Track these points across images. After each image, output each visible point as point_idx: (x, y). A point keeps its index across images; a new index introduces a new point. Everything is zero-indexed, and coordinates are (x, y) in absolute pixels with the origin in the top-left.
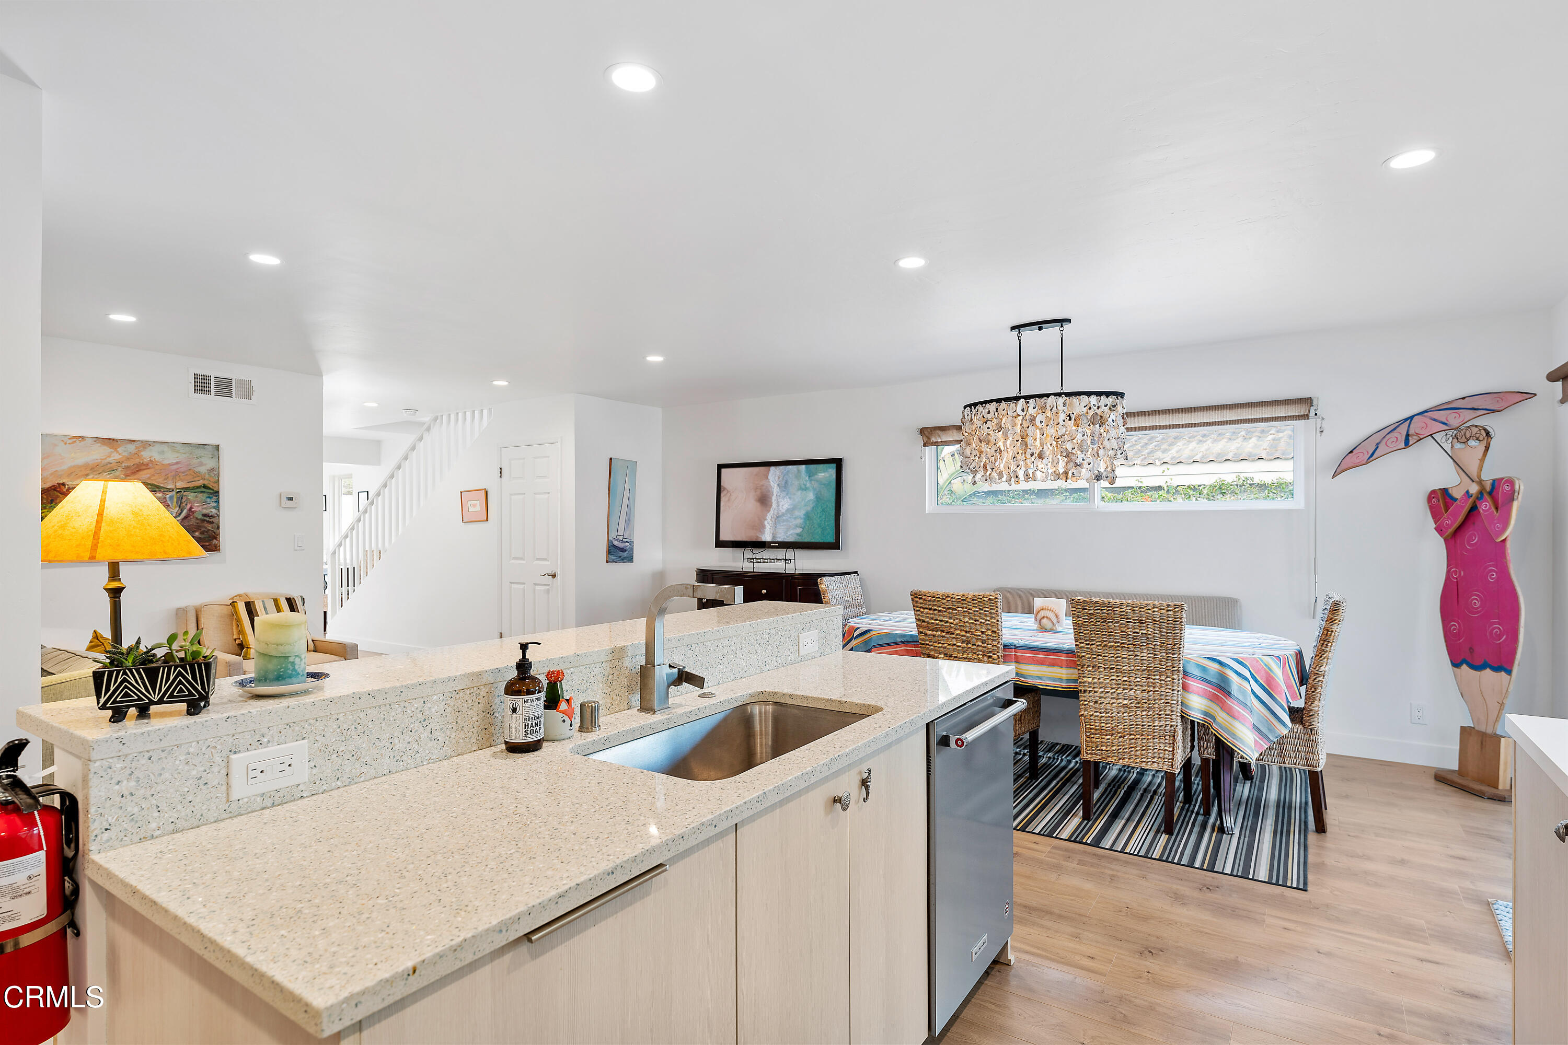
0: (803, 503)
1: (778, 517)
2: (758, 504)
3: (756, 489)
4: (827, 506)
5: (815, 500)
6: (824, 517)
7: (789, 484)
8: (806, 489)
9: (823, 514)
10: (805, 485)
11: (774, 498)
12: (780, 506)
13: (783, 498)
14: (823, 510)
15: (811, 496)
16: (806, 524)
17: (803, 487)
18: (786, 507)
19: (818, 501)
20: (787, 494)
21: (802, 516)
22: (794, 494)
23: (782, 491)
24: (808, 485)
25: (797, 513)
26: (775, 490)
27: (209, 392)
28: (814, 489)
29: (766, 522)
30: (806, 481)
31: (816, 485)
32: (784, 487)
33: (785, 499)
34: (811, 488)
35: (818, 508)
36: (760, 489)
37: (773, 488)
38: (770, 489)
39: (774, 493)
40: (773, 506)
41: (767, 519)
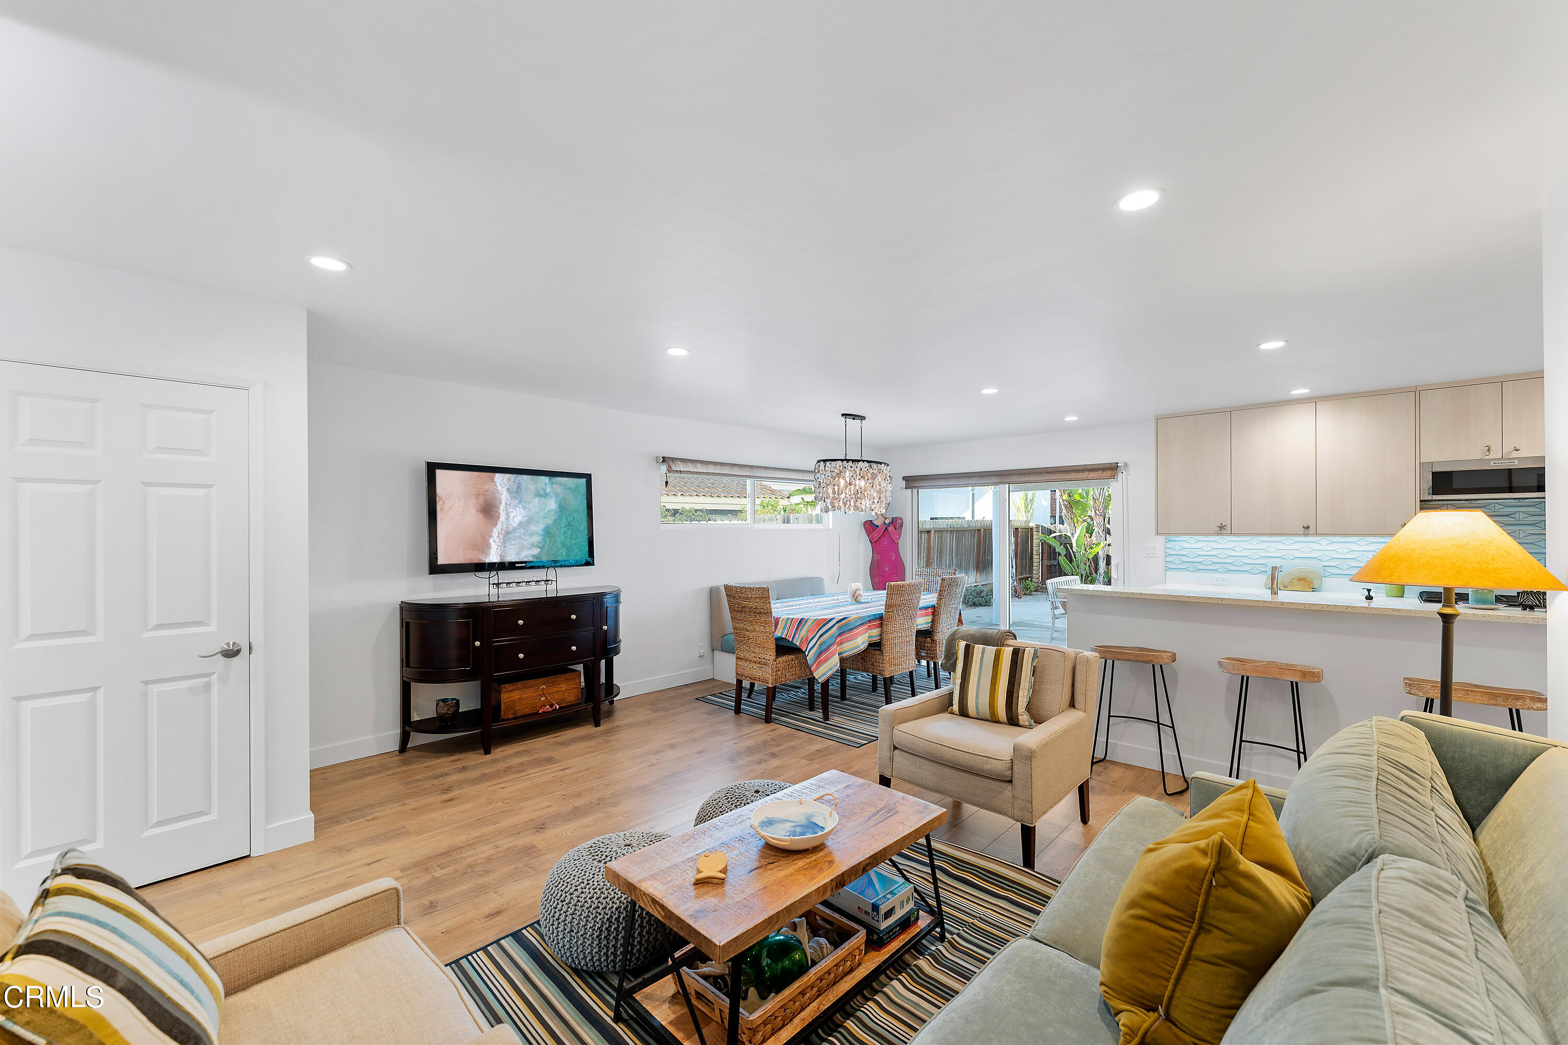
0: (542, 514)
1: (508, 533)
2: (481, 516)
3: (478, 495)
4: (574, 518)
5: (558, 509)
6: (569, 533)
7: (523, 488)
8: (546, 495)
9: (568, 529)
10: (544, 490)
11: (502, 507)
12: (511, 518)
13: (515, 507)
14: (569, 524)
15: (552, 505)
16: (546, 542)
17: (542, 492)
18: (518, 519)
19: (561, 512)
20: (520, 502)
21: (540, 532)
22: (530, 502)
23: (513, 498)
24: (548, 490)
25: (533, 528)
26: (504, 496)
28: (557, 496)
29: (491, 540)
30: (545, 484)
31: (559, 490)
32: (516, 493)
33: (518, 509)
34: (552, 494)
35: (562, 521)
36: (484, 495)
37: (501, 494)
38: (497, 495)
39: (503, 501)
40: (501, 519)
41: (492, 536)
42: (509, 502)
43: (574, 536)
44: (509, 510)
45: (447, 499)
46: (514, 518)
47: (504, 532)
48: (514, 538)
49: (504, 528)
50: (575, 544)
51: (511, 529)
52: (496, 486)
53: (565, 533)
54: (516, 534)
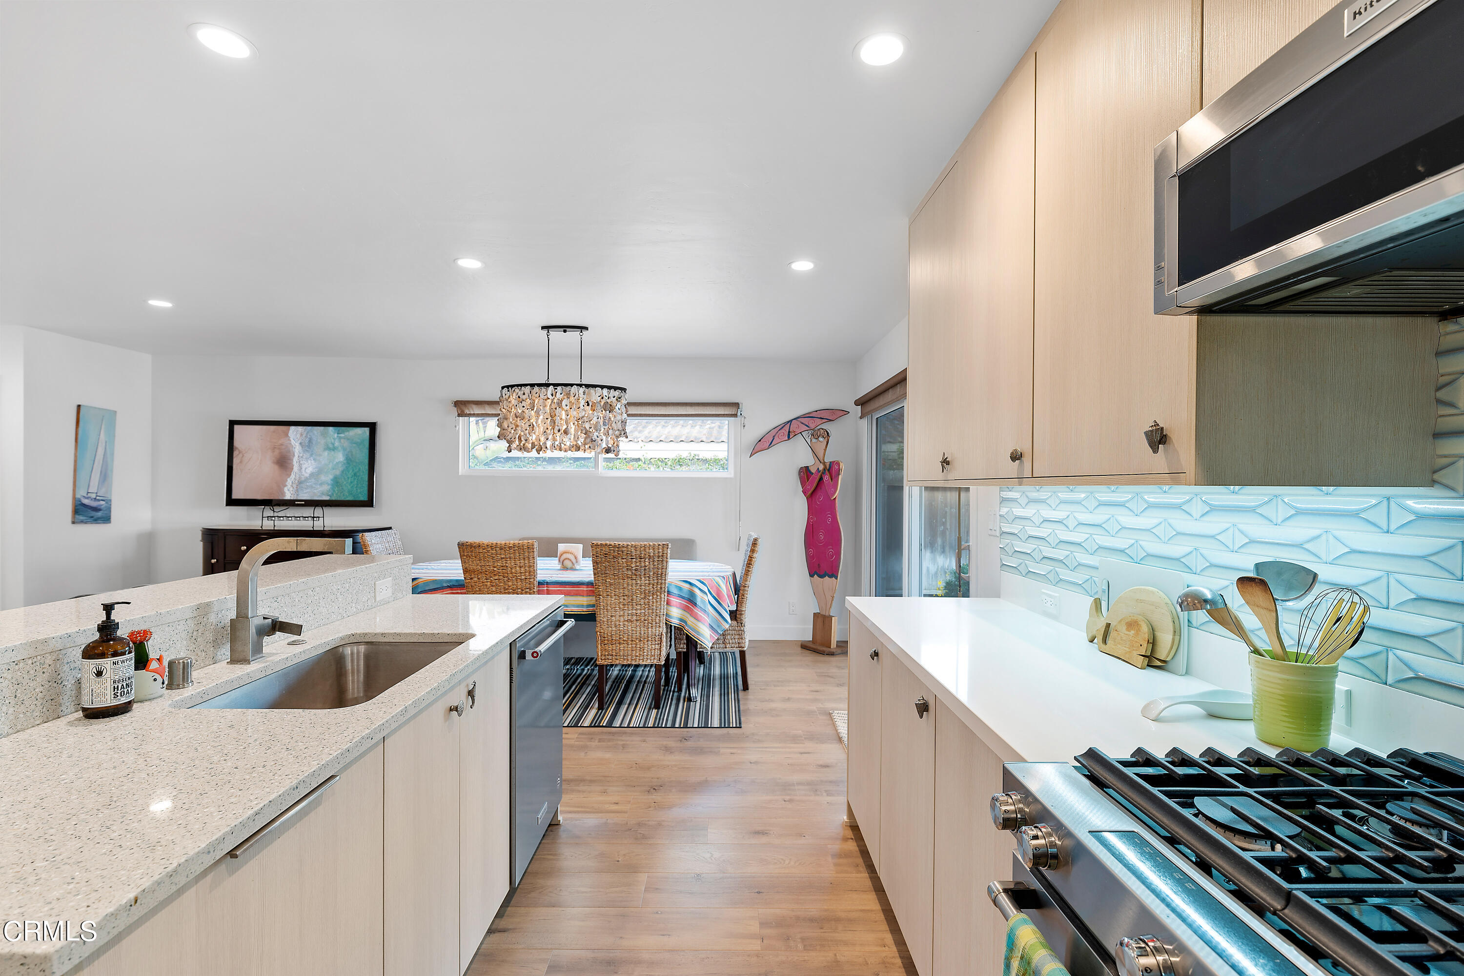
0: (330, 466)
2: (276, 467)
3: (274, 449)
4: (360, 469)
5: (345, 462)
6: (355, 482)
7: (314, 442)
8: (334, 449)
9: (355, 479)
10: (333, 444)
11: (295, 460)
12: (303, 469)
13: (307, 459)
14: (355, 475)
15: (340, 457)
16: (334, 491)
17: (331, 446)
18: (310, 470)
19: (348, 463)
20: (311, 455)
22: (320, 455)
24: (337, 444)
25: (323, 478)
26: (297, 449)
28: (344, 449)
31: (346, 444)
32: (307, 446)
33: (309, 461)
34: (340, 448)
35: (349, 472)
36: (279, 449)
37: (295, 448)
38: (291, 449)
39: (296, 454)
40: (294, 470)
41: (286, 486)
42: (301, 455)
43: (359, 485)
44: (301, 462)
45: (246, 452)
46: (306, 469)
47: (297, 482)
48: (306, 487)
49: (297, 478)
51: (303, 479)
52: (290, 440)
53: (351, 482)
54: (307, 484)
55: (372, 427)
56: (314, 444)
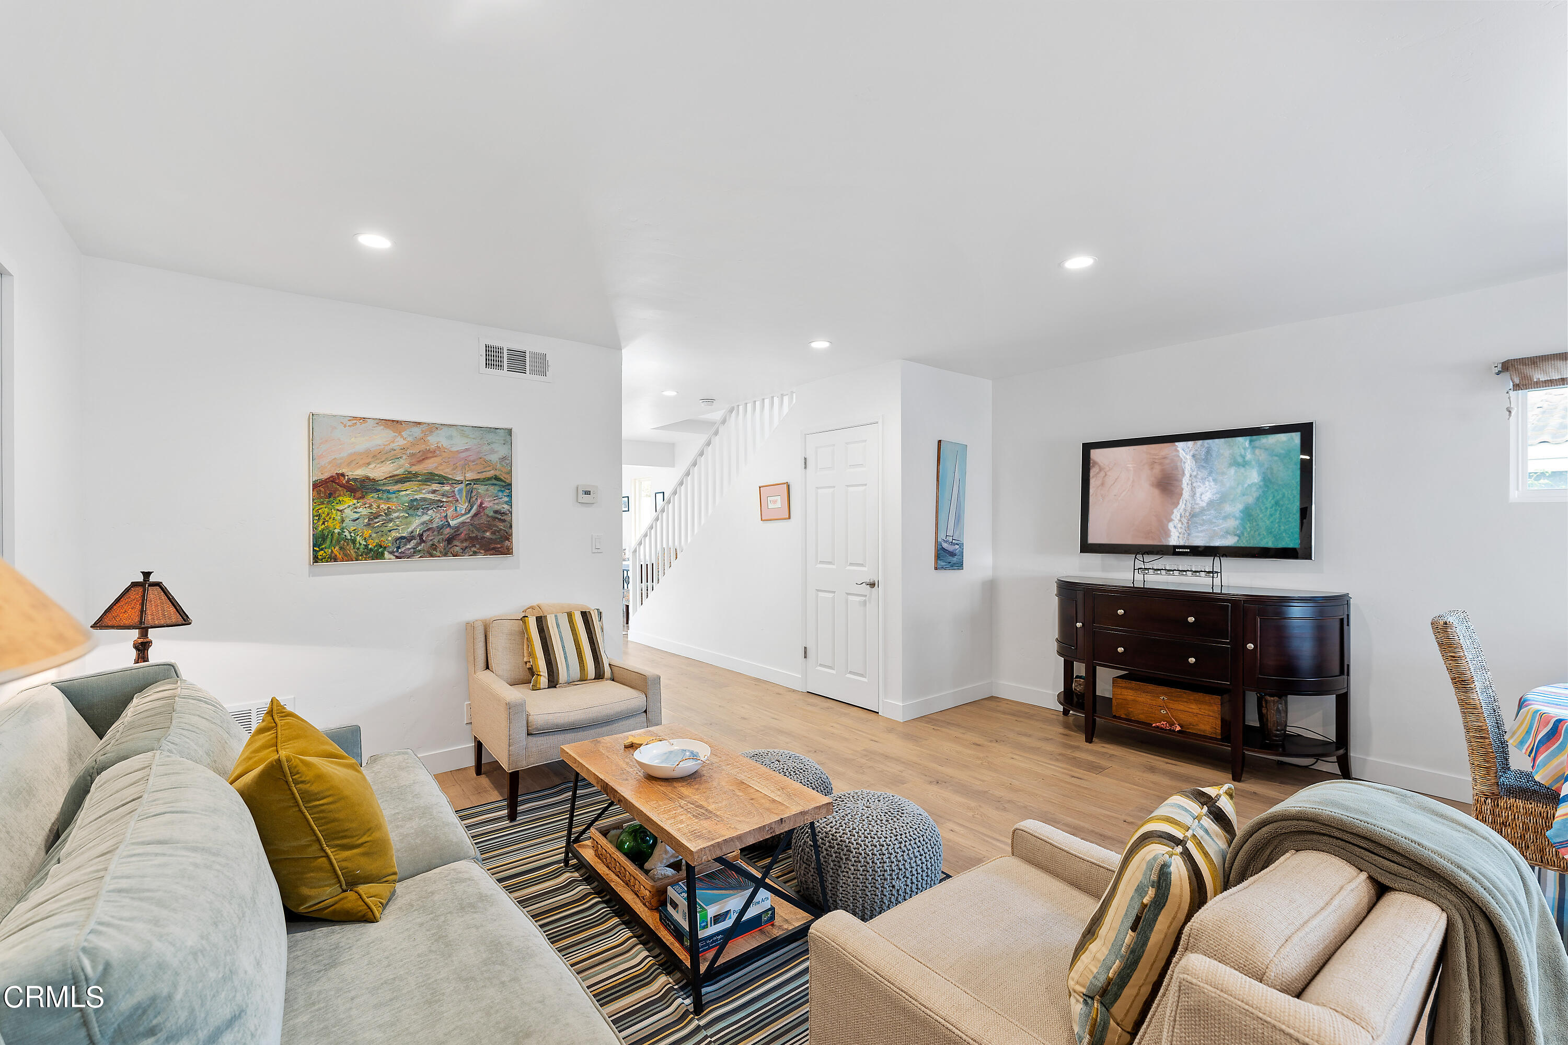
1: (1193, 515)
2: (1156, 492)
3: (1152, 464)
4: (1284, 496)
5: (1261, 483)
6: (1278, 515)
8: (1245, 464)
9: (1276, 510)
10: (1243, 457)
11: (1185, 481)
12: (1198, 495)
13: (1203, 479)
14: (1277, 503)
15: (1254, 476)
16: (1245, 528)
17: (1240, 460)
18: (1207, 497)
19: (1267, 486)
20: (1210, 473)
21: (1238, 514)
22: (1223, 474)
23: (1200, 467)
24: (1249, 456)
27: (501, 367)
28: (1260, 465)
29: (1171, 526)
30: (1245, 449)
31: (1263, 456)
32: (1204, 461)
33: (1207, 483)
34: (1253, 463)
35: (1267, 499)
36: (1161, 464)
37: (1185, 463)
38: (1179, 464)
39: (1186, 472)
40: (1184, 496)
41: (1171, 520)
42: (1195, 473)
43: (1283, 520)
44: (1194, 485)
45: (1109, 470)
46: (1201, 495)
47: (1187, 514)
48: (1201, 522)
49: (1189, 509)
50: (1285, 530)
51: (1198, 510)
52: (1178, 451)
53: (1271, 515)
54: (1204, 517)
55: (1306, 431)
56: (1214, 456)
